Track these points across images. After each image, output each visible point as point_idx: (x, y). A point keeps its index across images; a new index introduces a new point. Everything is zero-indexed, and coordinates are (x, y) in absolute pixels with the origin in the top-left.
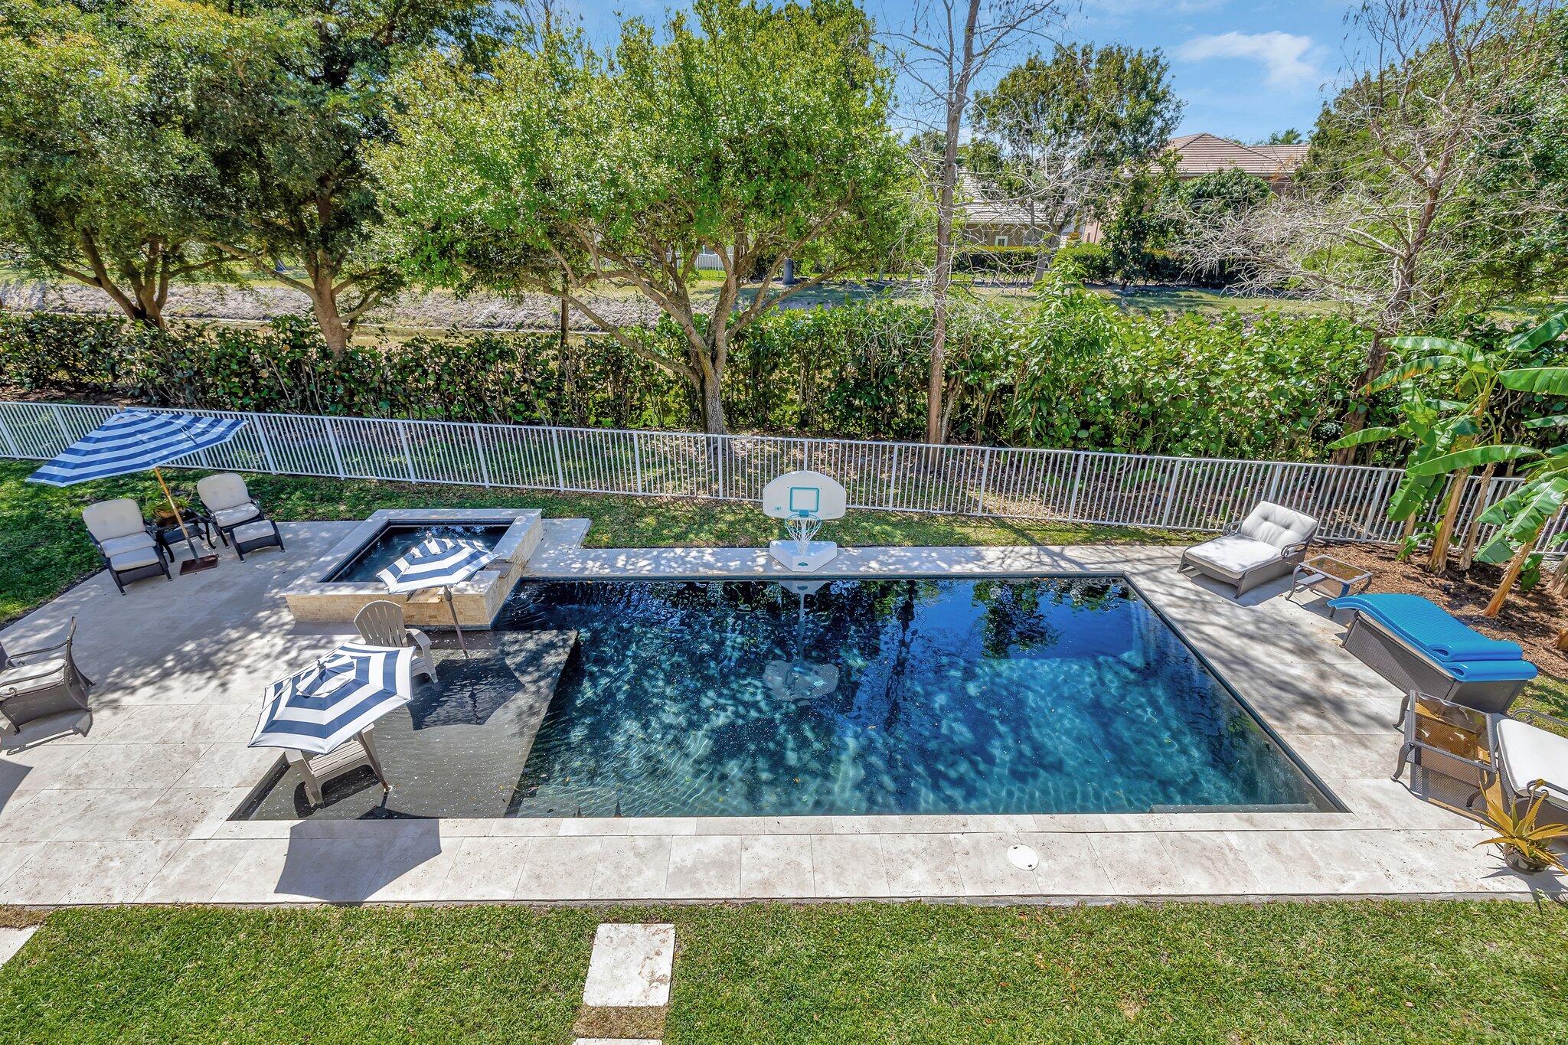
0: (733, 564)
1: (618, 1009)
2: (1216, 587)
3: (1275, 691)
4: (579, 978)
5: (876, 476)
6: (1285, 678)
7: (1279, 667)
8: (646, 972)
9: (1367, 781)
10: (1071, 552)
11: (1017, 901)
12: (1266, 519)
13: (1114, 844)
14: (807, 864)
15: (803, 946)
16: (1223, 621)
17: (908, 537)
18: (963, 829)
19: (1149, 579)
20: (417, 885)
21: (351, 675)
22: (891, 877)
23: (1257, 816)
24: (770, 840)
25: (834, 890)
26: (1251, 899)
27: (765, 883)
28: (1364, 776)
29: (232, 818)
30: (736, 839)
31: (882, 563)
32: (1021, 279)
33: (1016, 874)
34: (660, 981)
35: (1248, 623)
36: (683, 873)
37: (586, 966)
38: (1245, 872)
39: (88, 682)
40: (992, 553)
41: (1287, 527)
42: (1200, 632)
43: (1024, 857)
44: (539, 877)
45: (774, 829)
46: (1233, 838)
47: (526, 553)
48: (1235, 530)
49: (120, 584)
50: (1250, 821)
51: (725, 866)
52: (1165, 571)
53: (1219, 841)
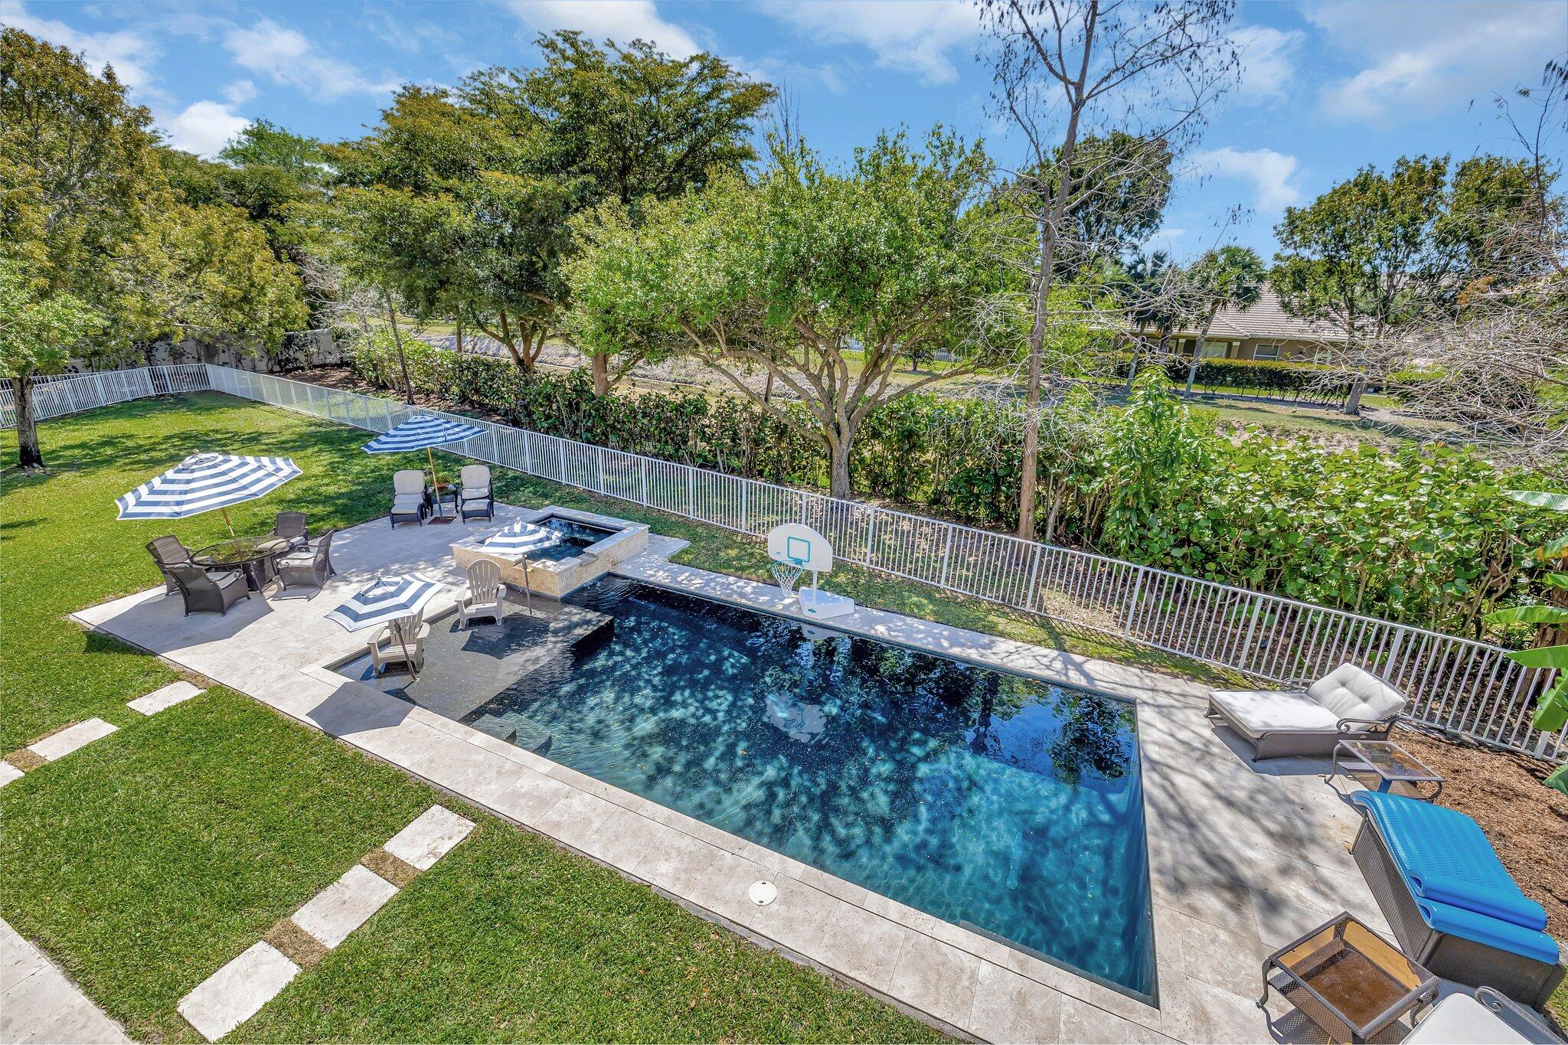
0: (762, 599)
1: (396, 859)
2: (1237, 743)
3: (1199, 862)
4: (393, 831)
5: (963, 557)
6: (1229, 855)
7: (1235, 843)
8: (433, 845)
9: (1218, 991)
10: (1094, 667)
11: (724, 923)
12: (1343, 684)
13: (858, 919)
14: (597, 824)
15: (539, 875)
16: (1209, 777)
17: (935, 613)
18: (736, 851)
19: (1160, 713)
20: (369, 739)
21: (392, 589)
22: (645, 860)
23: (1035, 962)
24: (588, 797)
25: (596, 851)
26: (947, 1028)
27: (557, 825)
28: (1219, 984)
29: (327, 668)
30: (568, 788)
31: (889, 629)
32: (1333, 400)
33: (744, 904)
34: (435, 855)
35: (1242, 788)
36: (514, 797)
37: (405, 825)
38: (964, 1002)
39: (332, 572)
40: (1003, 646)
41: (1365, 699)
42: (1166, 778)
43: (762, 892)
44: (432, 762)
45: (598, 792)
46: (985, 969)
47: (621, 554)
48: (1301, 689)
49: (393, 523)
50: (1021, 964)
51: (543, 802)
52: (1190, 712)
53: (967, 964)
